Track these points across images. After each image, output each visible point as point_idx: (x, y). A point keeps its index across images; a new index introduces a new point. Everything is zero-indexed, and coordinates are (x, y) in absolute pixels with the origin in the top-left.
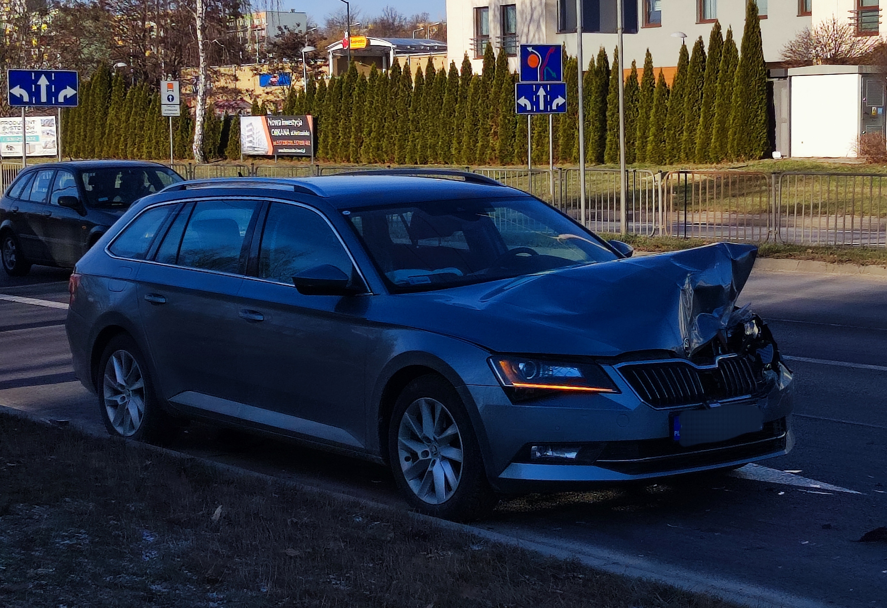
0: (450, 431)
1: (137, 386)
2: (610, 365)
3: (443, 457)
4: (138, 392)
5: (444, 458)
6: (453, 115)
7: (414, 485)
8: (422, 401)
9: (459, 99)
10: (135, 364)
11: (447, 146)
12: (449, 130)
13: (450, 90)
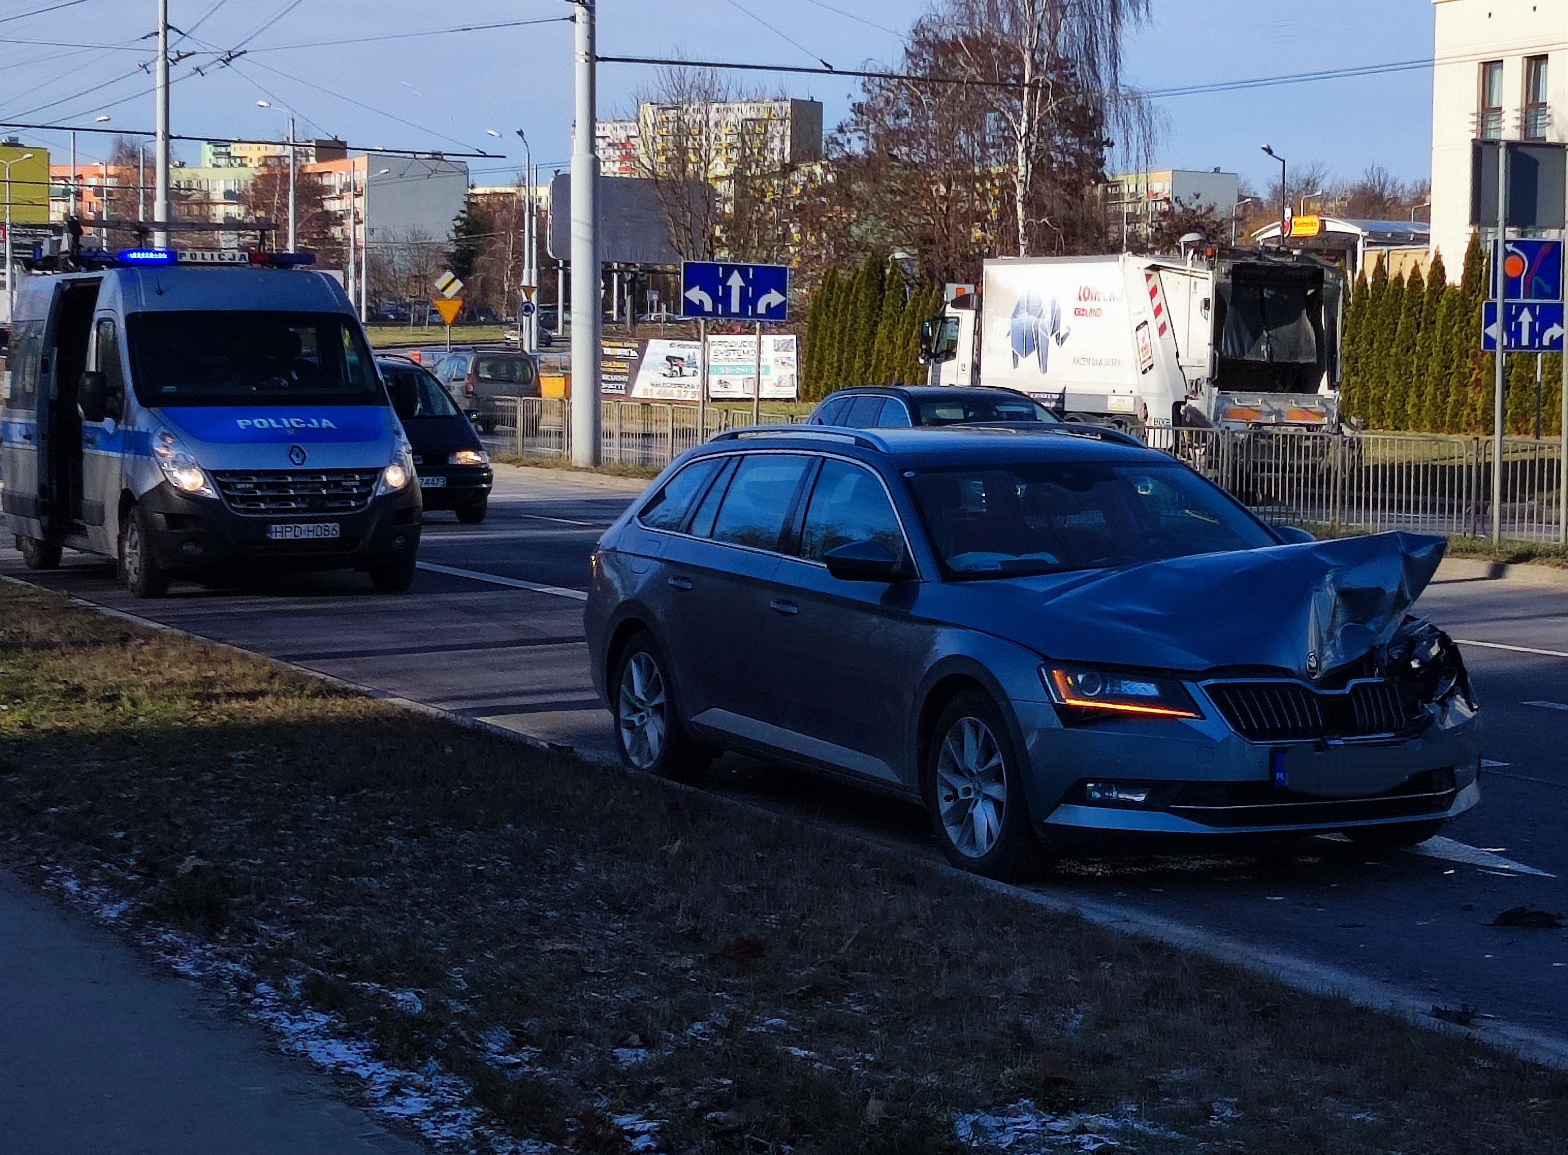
0: (994, 762)
1: (657, 702)
2: (1194, 682)
3: (985, 794)
4: (658, 709)
5: (987, 797)
6: (1411, 351)
7: (952, 832)
8: (965, 722)
9: (1422, 325)
10: (656, 671)
11: (1399, 401)
12: (1406, 374)
13: (1409, 310)
